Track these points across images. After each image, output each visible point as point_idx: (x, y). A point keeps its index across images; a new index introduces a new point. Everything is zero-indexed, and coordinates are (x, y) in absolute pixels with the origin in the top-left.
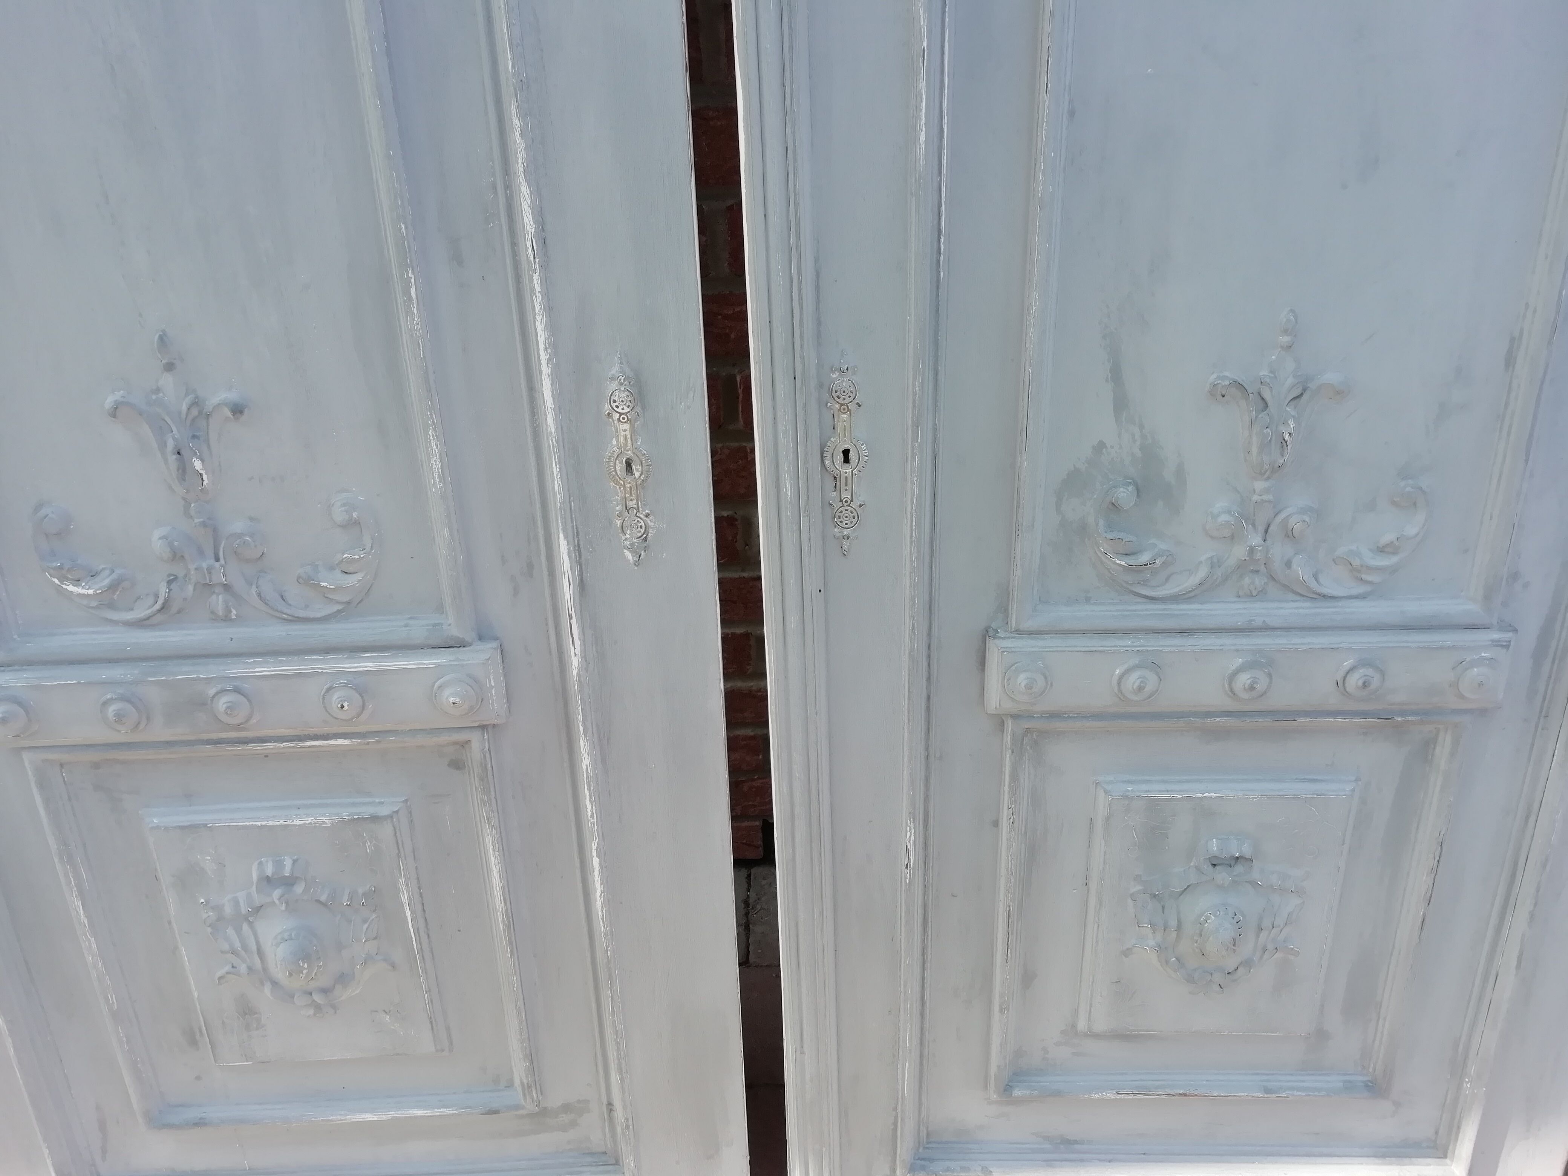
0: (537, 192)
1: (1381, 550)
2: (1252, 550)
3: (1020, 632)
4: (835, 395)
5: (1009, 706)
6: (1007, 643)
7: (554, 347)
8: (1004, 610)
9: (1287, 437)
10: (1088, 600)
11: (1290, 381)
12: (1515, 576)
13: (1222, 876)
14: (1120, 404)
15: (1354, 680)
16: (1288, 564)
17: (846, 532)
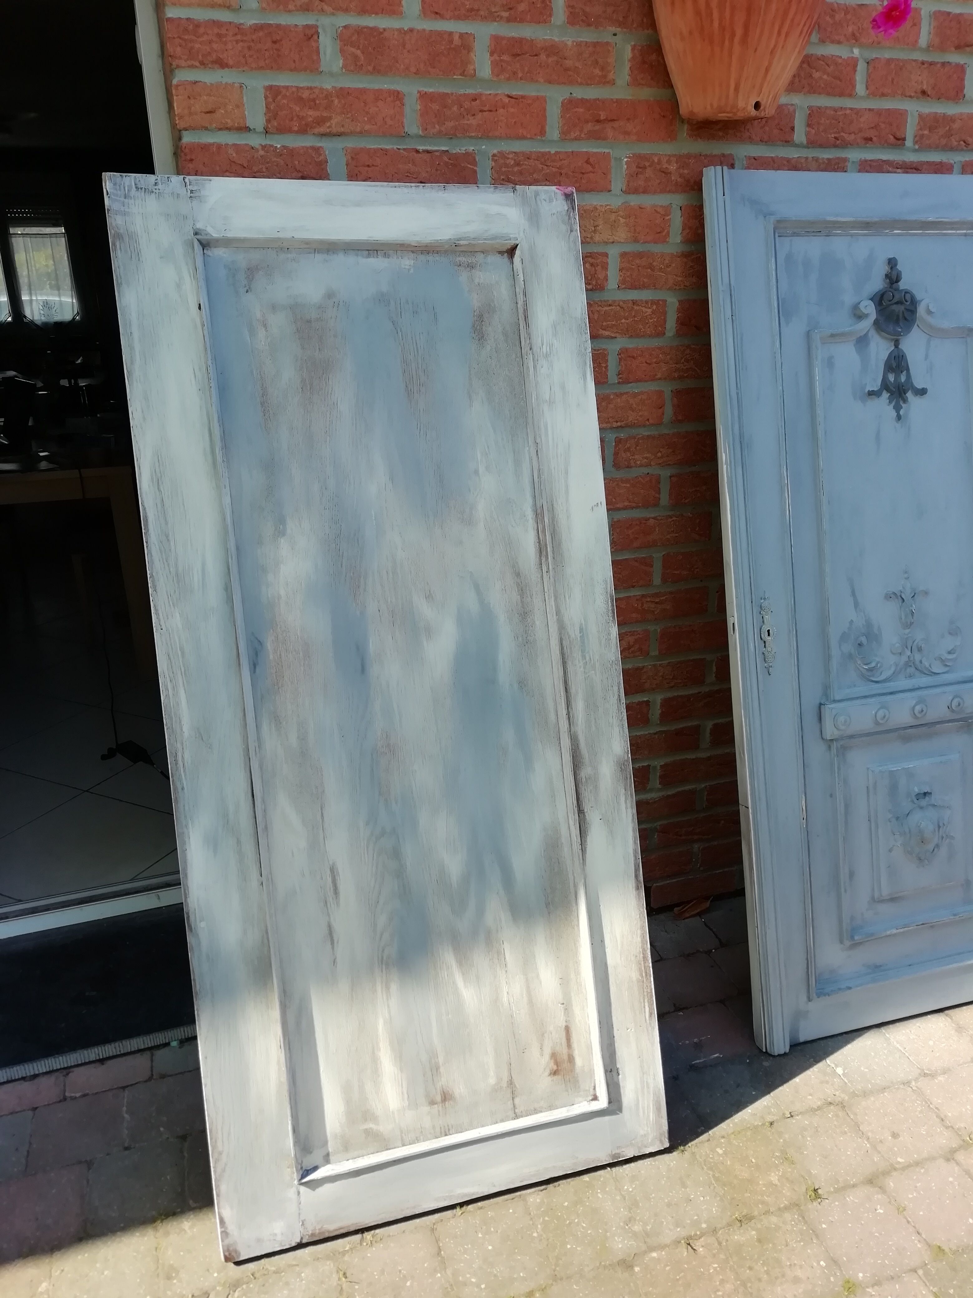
1: (949, 653)
2: (908, 657)
3: (835, 701)
4: (764, 608)
5: (836, 733)
6: (830, 706)
8: (827, 693)
9: (913, 611)
10: (855, 686)
11: (910, 591)
13: (924, 802)
14: (856, 605)
15: (954, 705)
16: (921, 662)
17: (770, 664)
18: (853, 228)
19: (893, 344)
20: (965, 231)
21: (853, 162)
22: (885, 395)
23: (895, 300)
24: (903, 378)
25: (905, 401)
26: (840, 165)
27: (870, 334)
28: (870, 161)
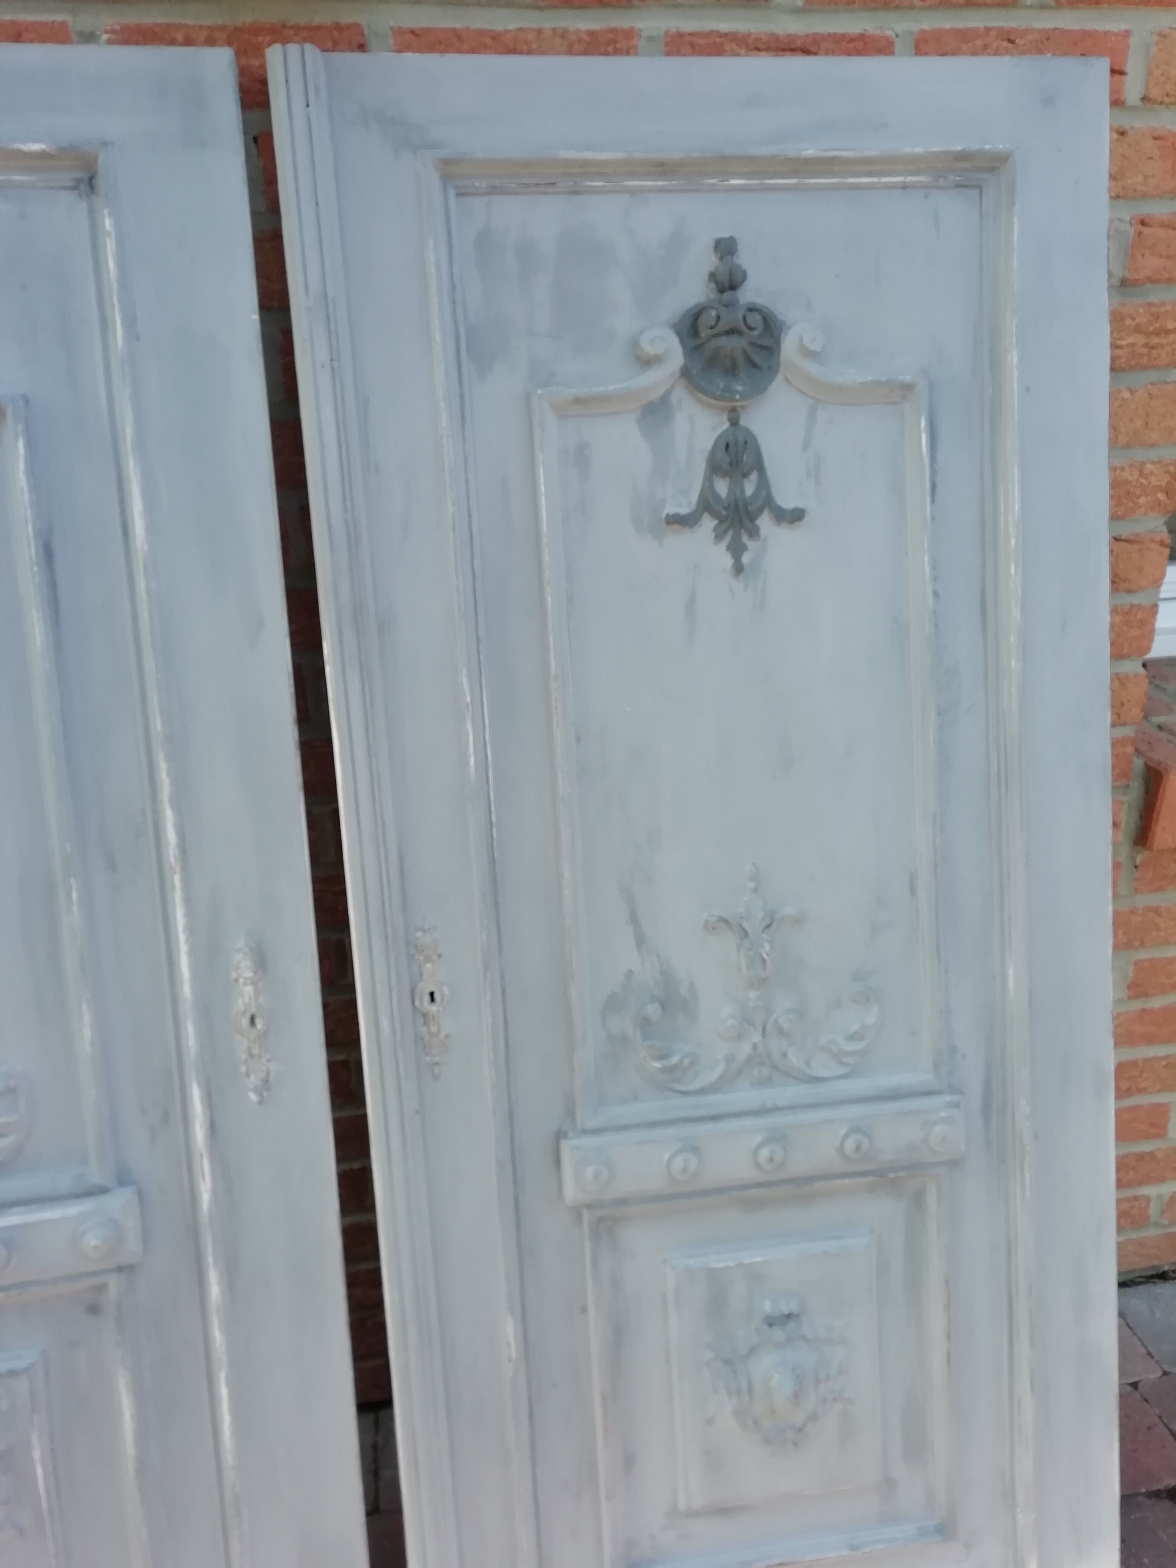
0: (179, 812)
1: (852, 1038)
2: (755, 1047)
3: (586, 1132)
4: (421, 949)
5: (583, 1198)
6: (577, 1142)
7: (191, 930)
8: (570, 1113)
9: (765, 956)
10: (636, 1099)
11: (761, 914)
12: (953, 1050)
13: (778, 1334)
14: (641, 940)
15: (849, 1145)
16: (785, 1055)
17: (436, 1059)
18: (632, 175)
19: (725, 417)
20: (900, 179)
21: (651, 39)
22: (708, 523)
23: (723, 326)
24: (749, 488)
25: (754, 533)
26: (618, 46)
27: (674, 398)
28: (691, 34)
